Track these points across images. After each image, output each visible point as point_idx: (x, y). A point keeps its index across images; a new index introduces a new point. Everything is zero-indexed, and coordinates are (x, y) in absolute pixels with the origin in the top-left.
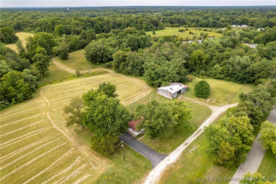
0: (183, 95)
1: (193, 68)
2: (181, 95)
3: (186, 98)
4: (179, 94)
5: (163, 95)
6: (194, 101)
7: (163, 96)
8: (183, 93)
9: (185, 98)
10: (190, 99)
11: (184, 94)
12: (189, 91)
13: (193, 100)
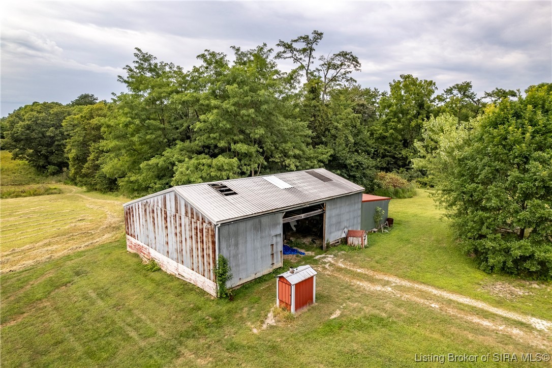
0: (346, 258)
1: (394, 157)
2: (330, 258)
3: (371, 280)
4: (310, 253)
5: (154, 254)
6: (485, 315)
7: (155, 267)
8: (345, 241)
9: (365, 284)
10: (423, 295)
11: (353, 248)
12: (395, 232)
13: (460, 307)
